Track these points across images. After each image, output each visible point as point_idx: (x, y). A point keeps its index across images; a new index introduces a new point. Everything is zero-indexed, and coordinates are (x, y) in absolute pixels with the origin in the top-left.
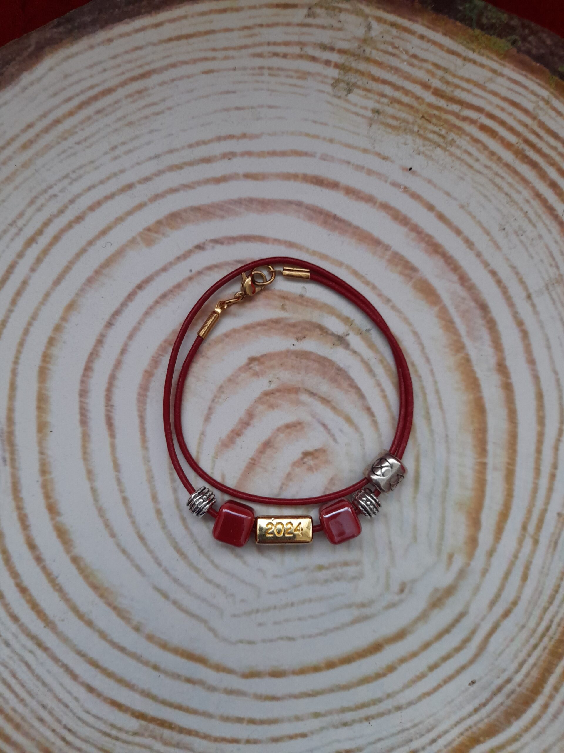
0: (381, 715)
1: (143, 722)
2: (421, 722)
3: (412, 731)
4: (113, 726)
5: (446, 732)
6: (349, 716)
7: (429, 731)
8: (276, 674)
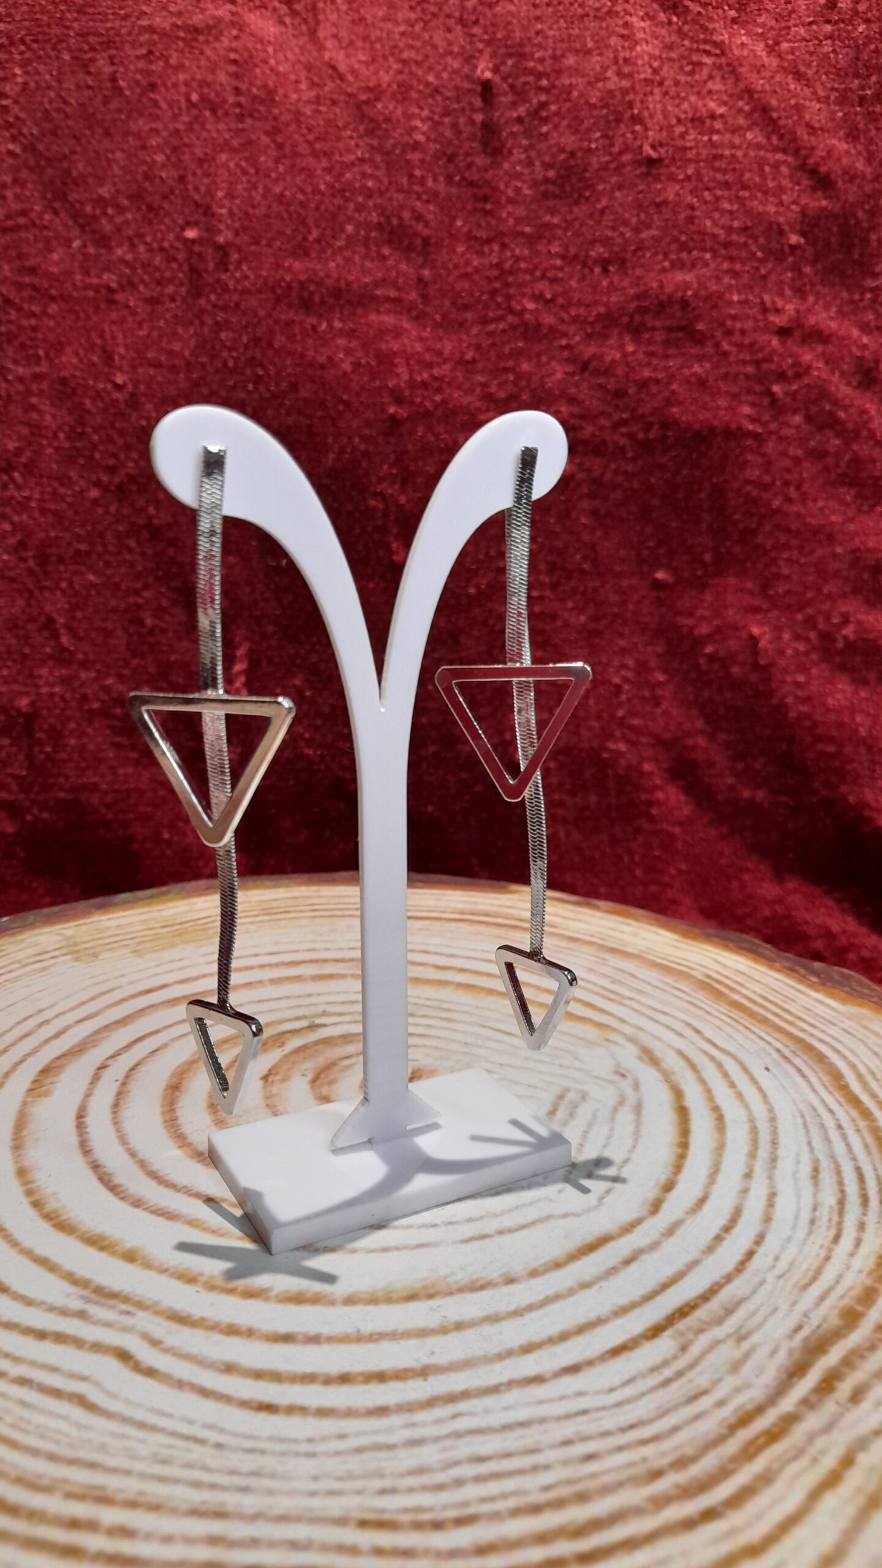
0: (774, 1132)
1: (668, 1333)
2: (800, 1112)
3: (808, 1119)
4: (655, 1369)
5: (823, 1100)
6: (763, 1153)
7: (815, 1109)
8: (669, 1187)
